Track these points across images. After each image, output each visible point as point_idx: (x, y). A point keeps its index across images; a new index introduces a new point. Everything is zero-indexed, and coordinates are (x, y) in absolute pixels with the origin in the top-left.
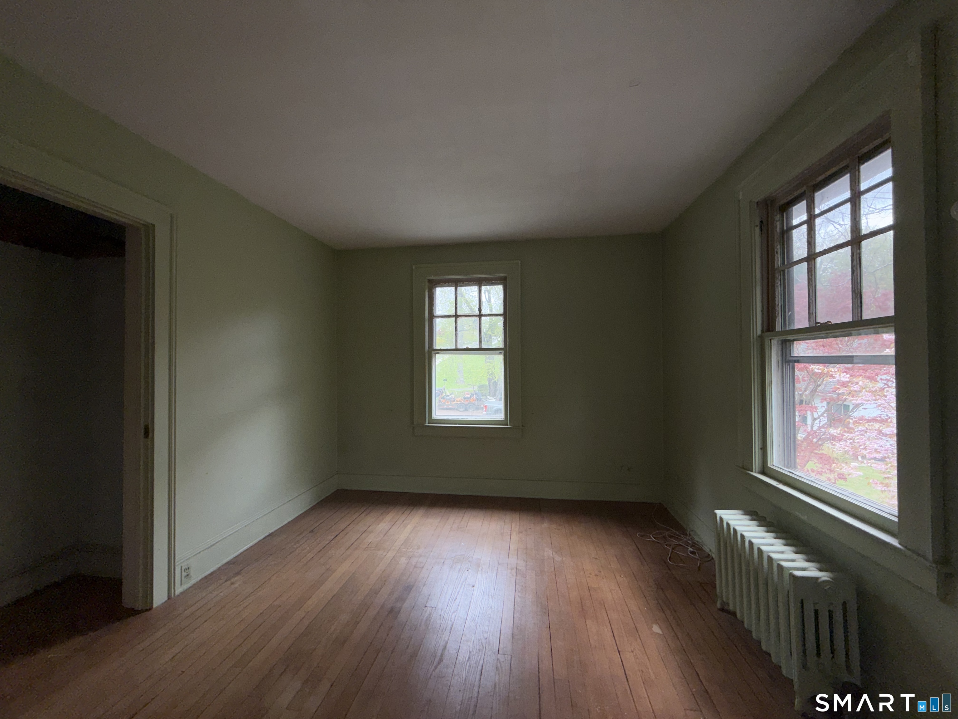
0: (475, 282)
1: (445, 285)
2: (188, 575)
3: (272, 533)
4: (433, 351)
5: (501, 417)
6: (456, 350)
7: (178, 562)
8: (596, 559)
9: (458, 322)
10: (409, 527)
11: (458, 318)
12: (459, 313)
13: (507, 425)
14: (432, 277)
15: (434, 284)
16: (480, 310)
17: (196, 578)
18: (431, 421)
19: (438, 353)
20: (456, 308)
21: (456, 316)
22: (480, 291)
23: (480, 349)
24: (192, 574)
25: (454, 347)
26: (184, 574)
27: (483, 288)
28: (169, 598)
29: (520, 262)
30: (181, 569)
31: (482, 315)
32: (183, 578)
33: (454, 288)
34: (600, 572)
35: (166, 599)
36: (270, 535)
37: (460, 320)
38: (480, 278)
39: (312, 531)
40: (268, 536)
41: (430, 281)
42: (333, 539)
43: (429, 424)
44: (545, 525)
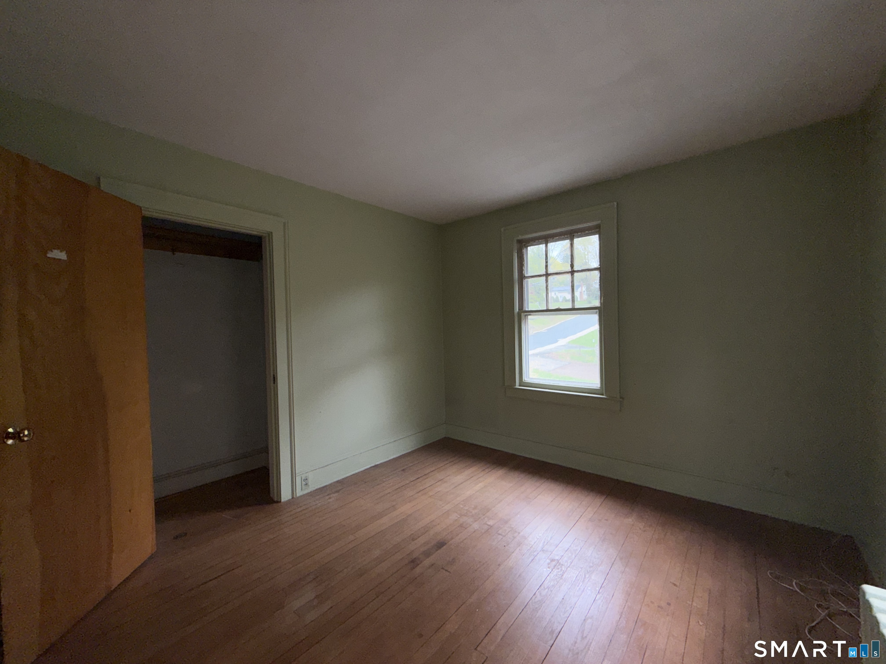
0: (566, 236)
1: (535, 243)
2: (307, 484)
3: (378, 465)
4: (524, 313)
5: (596, 385)
6: (548, 310)
7: (297, 474)
8: (675, 585)
9: (549, 281)
10: (481, 485)
11: (549, 277)
12: (550, 271)
13: (603, 395)
14: (520, 237)
15: (524, 244)
16: (572, 266)
17: (312, 487)
18: (522, 383)
19: (530, 315)
20: (546, 266)
21: (547, 275)
22: (572, 245)
23: (573, 309)
24: (310, 484)
25: (545, 308)
26: (304, 483)
27: (576, 241)
28: (293, 498)
29: (615, 203)
30: (301, 479)
31: (575, 271)
32: (303, 486)
33: (544, 245)
34: (669, 604)
35: (291, 498)
36: (376, 466)
37: (550, 278)
38: (572, 230)
39: (403, 470)
40: (373, 467)
41: (520, 242)
42: (414, 480)
43: (520, 386)
44: (630, 520)
